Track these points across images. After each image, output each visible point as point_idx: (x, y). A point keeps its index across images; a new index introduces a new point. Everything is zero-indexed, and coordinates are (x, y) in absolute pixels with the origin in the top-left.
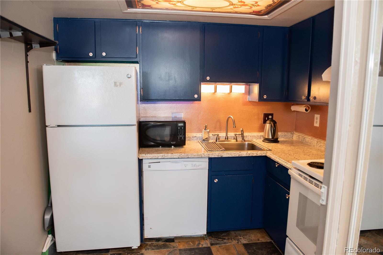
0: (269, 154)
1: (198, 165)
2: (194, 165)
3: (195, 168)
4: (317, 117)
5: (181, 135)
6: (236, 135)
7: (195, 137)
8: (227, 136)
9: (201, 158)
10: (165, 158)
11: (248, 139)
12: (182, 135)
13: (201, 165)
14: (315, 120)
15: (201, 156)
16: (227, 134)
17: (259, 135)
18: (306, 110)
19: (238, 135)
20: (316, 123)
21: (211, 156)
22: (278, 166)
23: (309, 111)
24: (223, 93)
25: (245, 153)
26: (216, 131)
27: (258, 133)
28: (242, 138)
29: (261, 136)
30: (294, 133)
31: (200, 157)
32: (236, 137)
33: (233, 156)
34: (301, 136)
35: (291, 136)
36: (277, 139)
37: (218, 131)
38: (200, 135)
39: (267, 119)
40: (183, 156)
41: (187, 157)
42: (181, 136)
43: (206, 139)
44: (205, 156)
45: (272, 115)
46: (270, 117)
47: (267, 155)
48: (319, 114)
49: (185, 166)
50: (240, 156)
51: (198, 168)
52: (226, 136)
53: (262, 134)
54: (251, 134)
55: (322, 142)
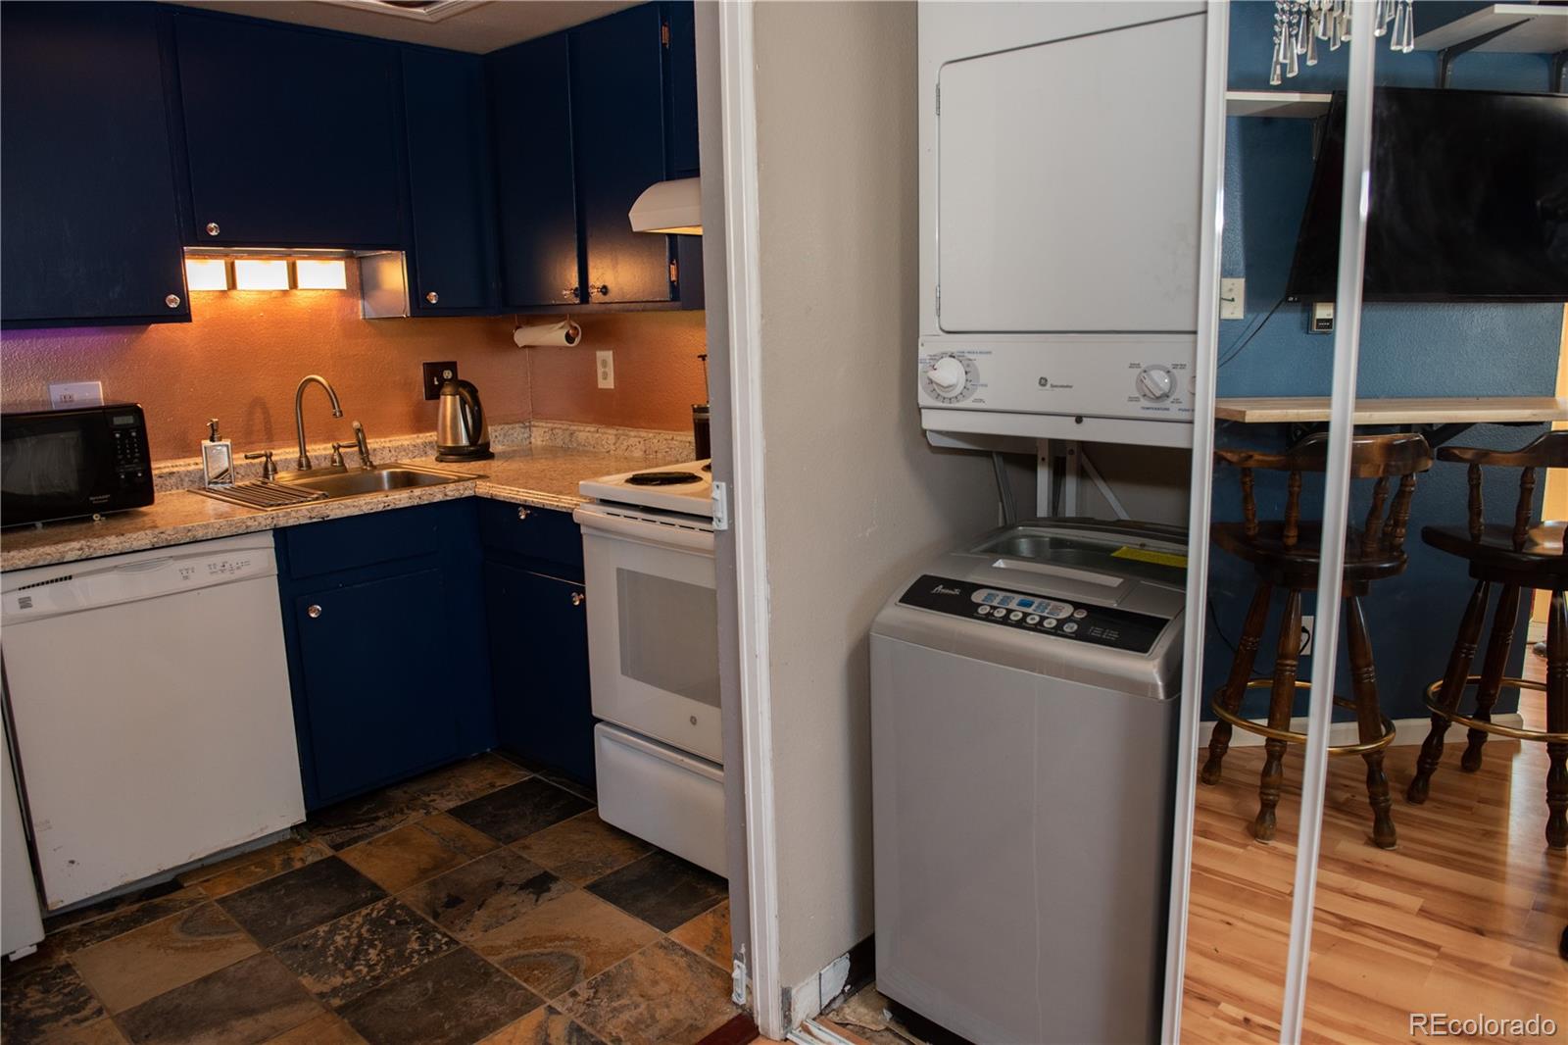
0: (484, 489)
1: (234, 565)
2: (219, 567)
3: (226, 576)
4: (605, 357)
5: (130, 462)
6: (336, 449)
7: (172, 473)
8: (306, 456)
9: (247, 533)
10: (95, 555)
11: (382, 462)
12: (136, 460)
13: (247, 563)
14: (600, 370)
15: (244, 527)
16: (303, 451)
17: (419, 441)
18: (569, 338)
19: (348, 450)
20: (605, 378)
21: (282, 523)
22: (527, 515)
23: (577, 340)
24: (263, 292)
25: (402, 498)
26: (253, 443)
27: (415, 436)
28: (363, 459)
29: (425, 445)
30: (532, 423)
31: (240, 532)
32: (340, 454)
33: (366, 510)
34: (560, 428)
35: (526, 435)
36: (487, 445)
37: (263, 444)
38: (189, 465)
39: (436, 383)
40: (169, 535)
41: (188, 540)
42: (130, 468)
43: (217, 478)
44: (260, 523)
45: (452, 366)
46: (448, 374)
47: (477, 494)
48: (609, 349)
49: (186, 578)
50: (389, 508)
51: (238, 574)
52: (300, 457)
53: (431, 436)
54: (390, 441)
55: (632, 434)
